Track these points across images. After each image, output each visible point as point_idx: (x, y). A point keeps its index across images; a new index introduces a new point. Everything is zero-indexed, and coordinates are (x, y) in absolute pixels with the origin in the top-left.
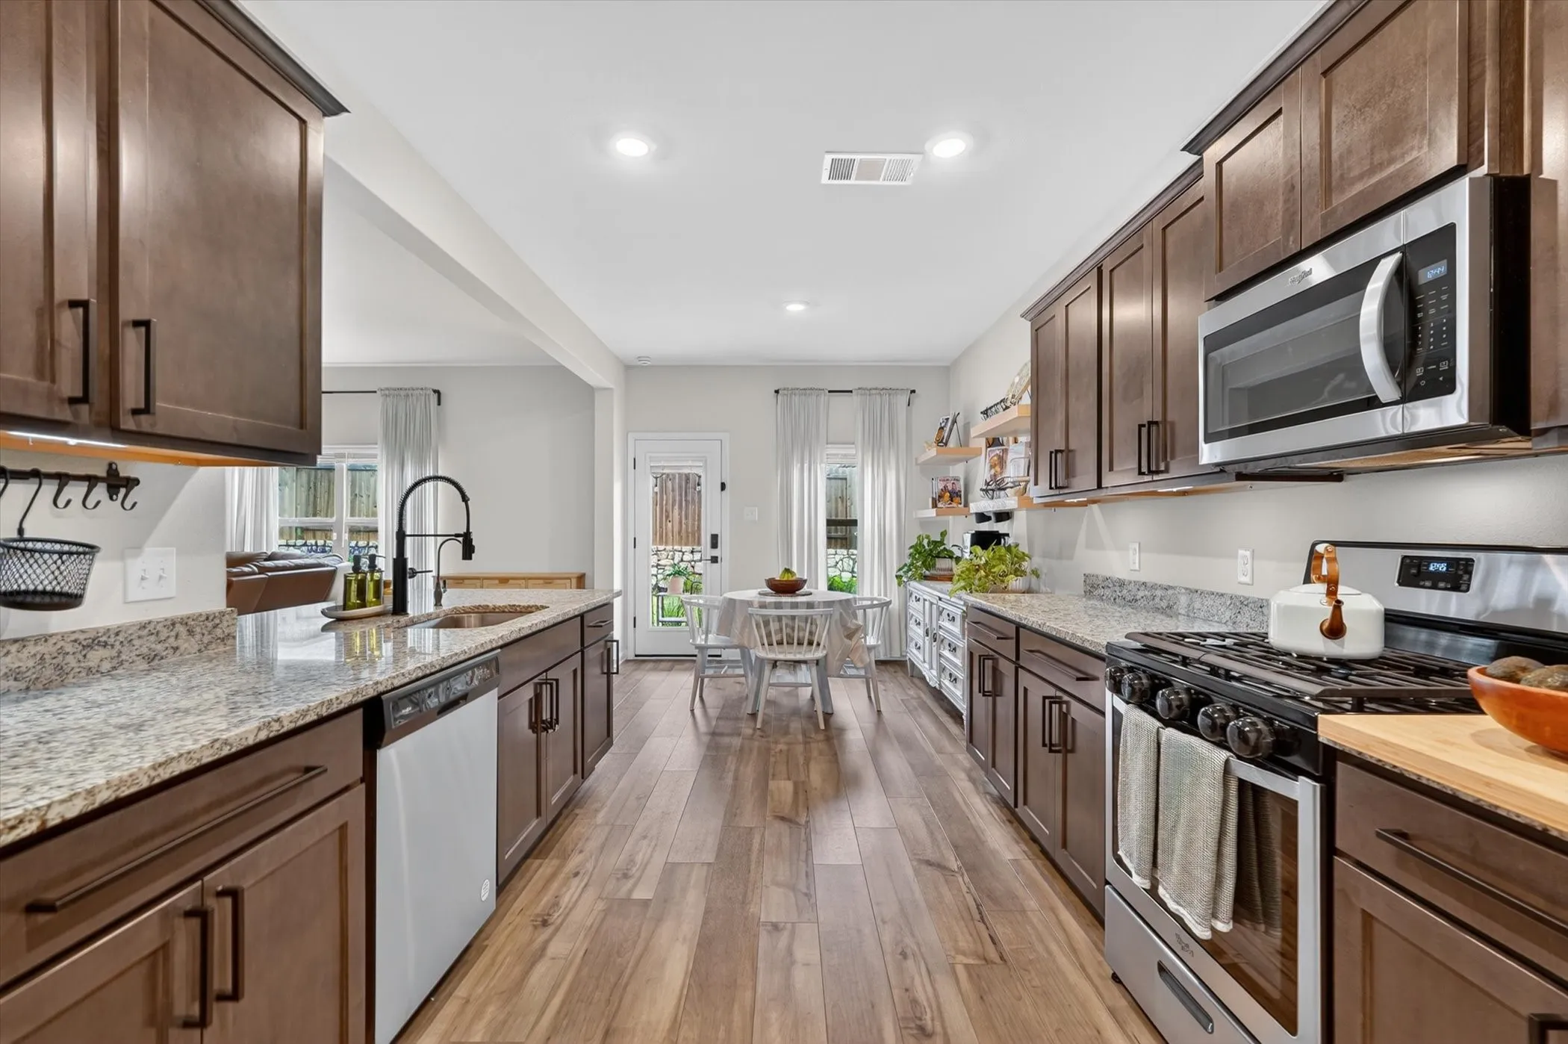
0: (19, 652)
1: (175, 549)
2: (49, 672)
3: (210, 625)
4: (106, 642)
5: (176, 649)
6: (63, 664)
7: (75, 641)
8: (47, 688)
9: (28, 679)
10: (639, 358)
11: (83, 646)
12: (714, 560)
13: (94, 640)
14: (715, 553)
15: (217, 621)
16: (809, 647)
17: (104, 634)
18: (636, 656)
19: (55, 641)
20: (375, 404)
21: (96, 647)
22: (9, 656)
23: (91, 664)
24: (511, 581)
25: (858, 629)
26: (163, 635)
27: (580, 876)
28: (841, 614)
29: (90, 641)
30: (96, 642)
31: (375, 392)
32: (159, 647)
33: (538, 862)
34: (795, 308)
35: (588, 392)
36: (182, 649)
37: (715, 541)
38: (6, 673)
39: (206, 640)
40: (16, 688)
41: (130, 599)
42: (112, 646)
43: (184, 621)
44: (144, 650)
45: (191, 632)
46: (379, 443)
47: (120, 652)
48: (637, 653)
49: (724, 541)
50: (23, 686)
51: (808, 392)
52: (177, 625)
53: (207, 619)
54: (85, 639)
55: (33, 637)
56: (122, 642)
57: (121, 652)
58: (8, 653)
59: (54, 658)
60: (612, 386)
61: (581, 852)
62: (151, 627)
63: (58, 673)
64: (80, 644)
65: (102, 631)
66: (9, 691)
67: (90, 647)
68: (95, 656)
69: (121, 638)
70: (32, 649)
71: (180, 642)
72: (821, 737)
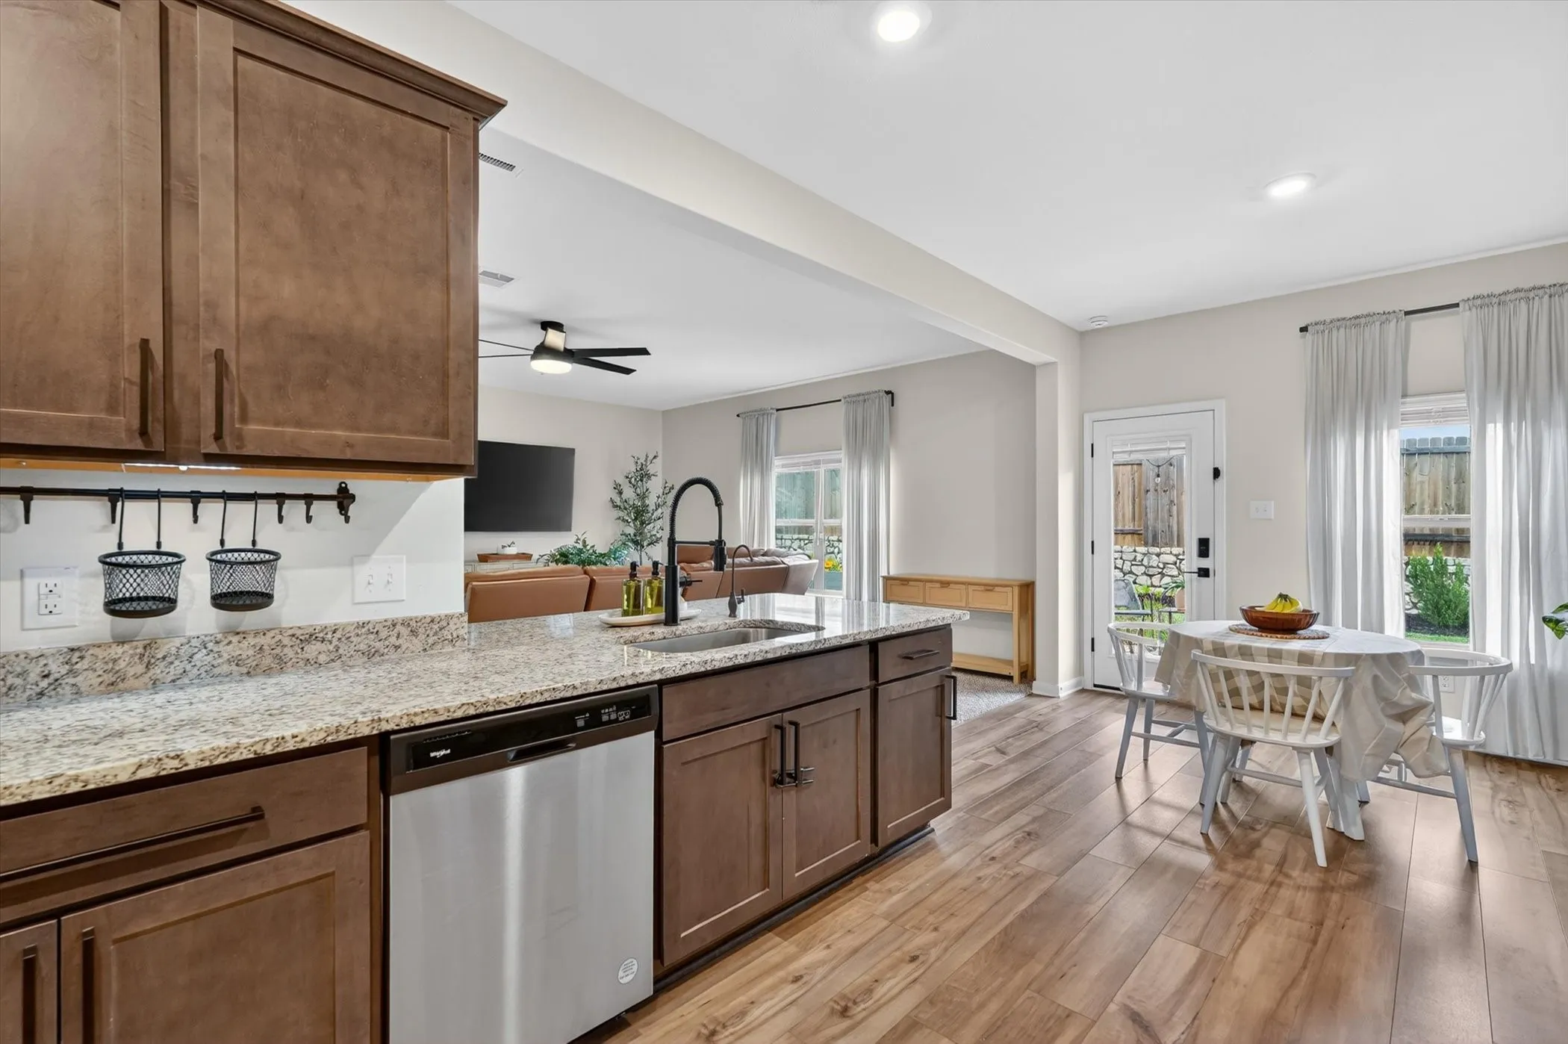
0: (239, 642)
1: (405, 557)
2: (268, 661)
3: (436, 627)
4: (323, 638)
5: (397, 647)
6: (281, 654)
7: (293, 635)
8: (268, 672)
9: (249, 665)
10: (1092, 319)
11: (301, 640)
12: (1204, 573)
13: (311, 635)
14: (1204, 563)
15: (444, 623)
16: (1316, 725)
17: (322, 631)
18: (1095, 686)
19: (273, 635)
20: (839, 412)
21: (314, 642)
22: (231, 646)
23: (307, 656)
24: (952, 586)
25: (1420, 707)
26: (383, 634)
27: (800, 983)
28: (1375, 678)
29: (307, 636)
30: (314, 637)
31: (840, 400)
32: (378, 645)
33: (778, 939)
34: (1289, 189)
35: (1027, 372)
36: (404, 648)
37: (1204, 547)
38: (228, 660)
39: (431, 641)
40: (238, 671)
41: (356, 601)
42: (331, 642)
43: (406, 623)
44: (363, 647)
45: (414, 633)
46: (843, 448)
47: (337, 649)
48: (1096, 683)
49: (1218, 548)
50: (245, 670)
51: (1363, 320)
52: (398, 627)
53: (432, 621)
54: (303, 635)
55: (253, 630)
56: (339, 639)
57: (339, 648)
58: (230, 643)
59: (273, 649)
60: (1053, 359)
61: (828, 947)
62: (370, 626)
63: (278, 661)
64: (297, 638)
65: (318, 628)
66: (231, 674)
67: (308, 641)
68: (312, 650)
69: (338, 635)
70: (252, 641)
71: (400, 641)
72: (1312, 880)
